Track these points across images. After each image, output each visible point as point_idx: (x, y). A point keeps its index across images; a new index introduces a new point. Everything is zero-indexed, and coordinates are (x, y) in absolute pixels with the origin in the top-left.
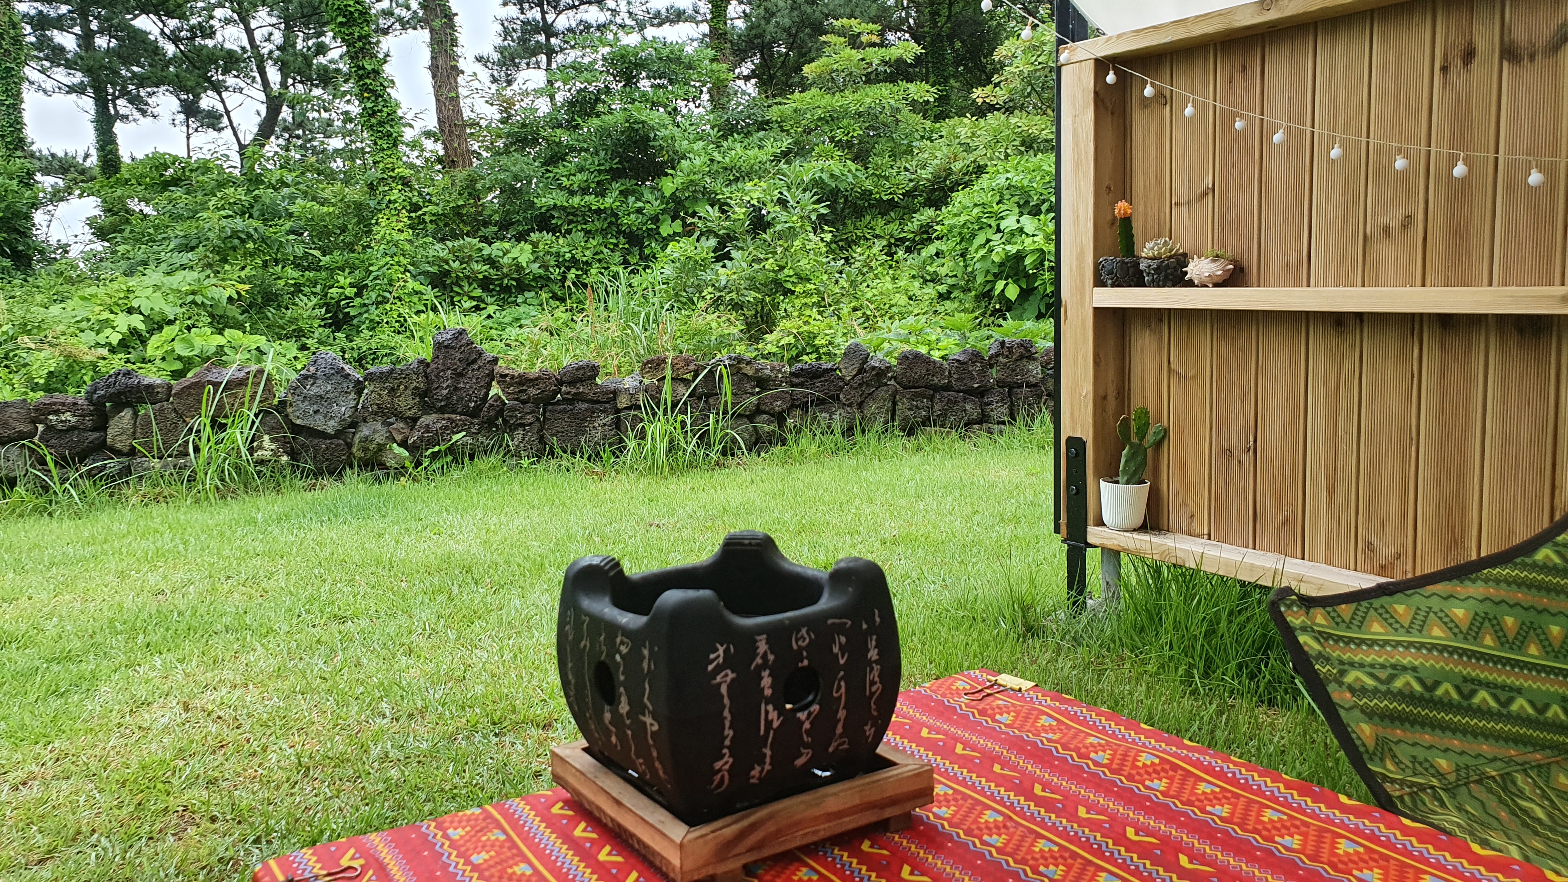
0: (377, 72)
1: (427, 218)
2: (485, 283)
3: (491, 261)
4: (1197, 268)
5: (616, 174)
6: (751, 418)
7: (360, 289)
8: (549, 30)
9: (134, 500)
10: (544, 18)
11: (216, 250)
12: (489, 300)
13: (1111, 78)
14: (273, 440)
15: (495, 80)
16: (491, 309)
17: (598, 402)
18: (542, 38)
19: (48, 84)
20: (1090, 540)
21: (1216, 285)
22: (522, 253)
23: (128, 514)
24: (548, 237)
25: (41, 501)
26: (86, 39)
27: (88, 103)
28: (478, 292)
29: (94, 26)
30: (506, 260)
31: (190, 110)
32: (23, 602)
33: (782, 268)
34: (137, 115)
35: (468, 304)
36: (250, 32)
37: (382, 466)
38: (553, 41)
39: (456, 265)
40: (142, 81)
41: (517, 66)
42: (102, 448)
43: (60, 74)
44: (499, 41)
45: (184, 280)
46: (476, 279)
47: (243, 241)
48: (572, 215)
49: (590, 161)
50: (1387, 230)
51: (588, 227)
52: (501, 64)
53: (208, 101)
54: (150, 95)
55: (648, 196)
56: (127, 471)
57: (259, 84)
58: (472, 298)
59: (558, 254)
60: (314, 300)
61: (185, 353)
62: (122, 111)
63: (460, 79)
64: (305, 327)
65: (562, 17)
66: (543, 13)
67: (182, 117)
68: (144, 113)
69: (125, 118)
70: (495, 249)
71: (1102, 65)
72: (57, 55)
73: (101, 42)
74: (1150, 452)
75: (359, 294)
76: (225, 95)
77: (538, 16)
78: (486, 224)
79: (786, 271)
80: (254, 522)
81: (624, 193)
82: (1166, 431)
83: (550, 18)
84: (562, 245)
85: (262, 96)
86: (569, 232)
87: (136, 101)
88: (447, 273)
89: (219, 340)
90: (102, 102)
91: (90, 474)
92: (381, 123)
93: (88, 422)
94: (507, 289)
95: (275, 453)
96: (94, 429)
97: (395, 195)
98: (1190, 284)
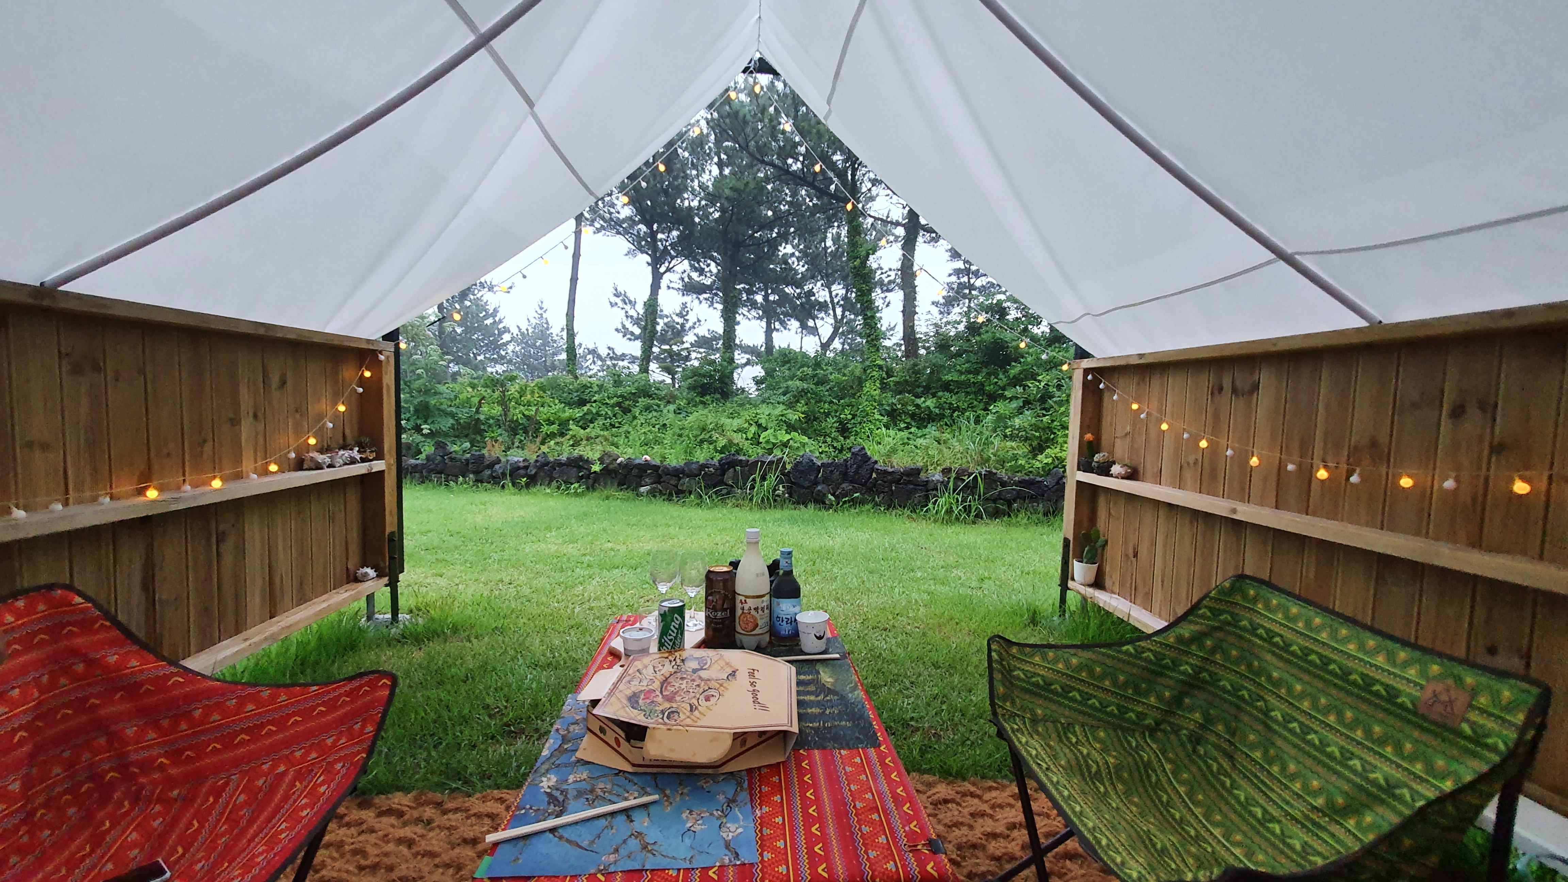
0: (873, 317)
1: (892, 384)
2: (913, 416)
3: (918, 406)
4: (1116, 469)
5: (986, 364)
6: (995, 501)
7: (854, 416)
8: (971, 287)
9: (730, 504)
10: (969, 281)
11: (795, 397)
12: (913, 424)
13: (1090, 377)
14: (783, 487)
15: (941, 313)
16: (913, 430)
17: (919, 485)
18: (967, 291)
19: (750, 317)
20: (1069, 585)
21: (1123, 478)
22: (930, 403)
23: (725, 511)
24: (947, 394)
25: (699, 501)
26: (766, 298)
27: (764, 324)
28: (908, 420)
29: (770, 291)
30: (923, 405)
31: (804, 326)
32: (676, 540)
33: (1053, 421)
34: (782, 329)
35: (903, 425)
36: (830, 293)
37: (824, 503)
38: (974, 292)
39: (899, 406)
40: (786, 314)
41: (953, 306)
42: (722, 483)
43: (754, 313)
44: (945, 293)
45: (780, 409)
46: (908, 413)
47: (806, 393)
48: (959, 384)
49: (973, 358)
50: (1188, 464)
51: (968, 390)
52: (944, 305)
53: (811, 323)
54: (789, 320)
55: (1001, 376)
56: (728, 493)
57: (831, 317)
58: (905, 423)
59: (951, 404)
60: (835, 419)
61: (774, 441)
62: (777, 327)
63: (916, 317)
64: (828, 432)
65: (979, 280)
66: (969, 278)
67: (800, 330)
68: (785, 328)
69: (778, 330)
70: (920, 401)
71: (1087, 371)
72: (754, 305)
73: (771, 298)
74: (1100, 550)
75: (853, 418)
76: (817, 321)
77: (966, 280)
78: (919, 387)
79: (1055, 423)
80: (764, 521)
81: (989, 374)
82: (1107, 542)
83: (972, 281)
84: (954, 400)
85: (833, 321)
86: (957, 393)
87: (783, 323)
88: (895, 410)
89: (788, 437)
90: (769, 324)
91: (716, 493)
92: (872, 340)
93: (718, 472)
94: (923, 419)
95: (783, 493)
96: (720, 475)
97: (875, 373)
98: (1111, 476)
